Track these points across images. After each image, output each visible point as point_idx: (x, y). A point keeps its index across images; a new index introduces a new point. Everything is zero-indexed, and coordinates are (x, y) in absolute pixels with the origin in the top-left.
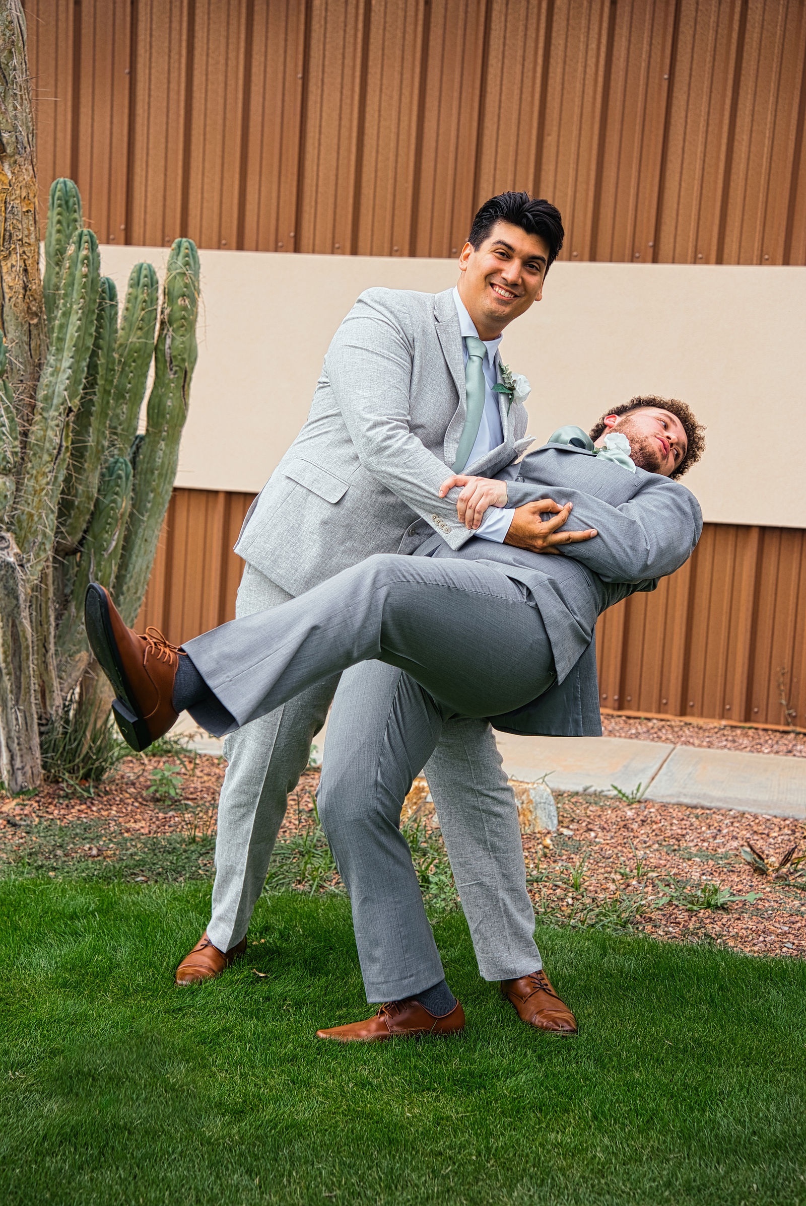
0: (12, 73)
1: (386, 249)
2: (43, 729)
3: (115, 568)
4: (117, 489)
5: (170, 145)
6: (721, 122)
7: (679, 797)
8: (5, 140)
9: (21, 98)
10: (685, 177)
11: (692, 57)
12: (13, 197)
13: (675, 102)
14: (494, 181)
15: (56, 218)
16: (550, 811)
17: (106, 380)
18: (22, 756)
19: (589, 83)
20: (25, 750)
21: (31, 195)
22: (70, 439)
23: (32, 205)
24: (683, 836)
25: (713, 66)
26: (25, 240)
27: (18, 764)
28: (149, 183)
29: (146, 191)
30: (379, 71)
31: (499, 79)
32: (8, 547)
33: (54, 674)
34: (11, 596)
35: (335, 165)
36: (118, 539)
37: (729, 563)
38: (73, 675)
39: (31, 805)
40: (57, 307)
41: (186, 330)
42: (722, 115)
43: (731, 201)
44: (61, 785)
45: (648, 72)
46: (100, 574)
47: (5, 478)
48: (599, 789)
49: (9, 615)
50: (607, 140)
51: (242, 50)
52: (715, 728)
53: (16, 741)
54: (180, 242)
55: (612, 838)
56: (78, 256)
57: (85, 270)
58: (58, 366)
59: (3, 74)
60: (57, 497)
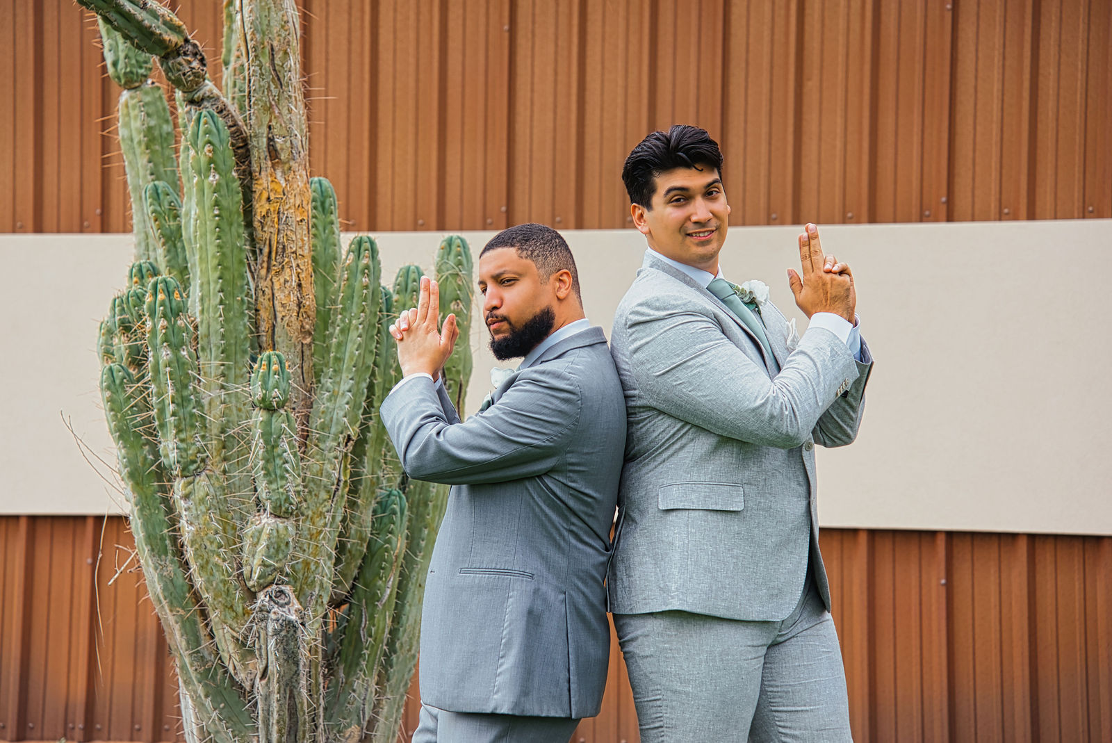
0: (287, 74)
1: (618, 220)
3: (389, 621)
4: (392, 526)
5: (353, 114)
6: (1021, 55)
8: (278, 147)
9: (296, 99)
10: (980, 120)
12: (287, 207)
13: (961, 34)
19: (855, 19)
21: (305, 203)
22: (348, 471)
23: (306, 213)
26: (299, 252)
32: (287, 604)
34: (291, 661)
36: (393, 584)
40: (333, 323)
42: (1021, 46)
45: (927, 3)
46: (373, 629)
47: (286, 523)
49: (287, 685)
54: (451, 240)
56: (357, 266)
57: (365, 280)
58: (336, 389)
59: (278, 76)
60: (334, 540)
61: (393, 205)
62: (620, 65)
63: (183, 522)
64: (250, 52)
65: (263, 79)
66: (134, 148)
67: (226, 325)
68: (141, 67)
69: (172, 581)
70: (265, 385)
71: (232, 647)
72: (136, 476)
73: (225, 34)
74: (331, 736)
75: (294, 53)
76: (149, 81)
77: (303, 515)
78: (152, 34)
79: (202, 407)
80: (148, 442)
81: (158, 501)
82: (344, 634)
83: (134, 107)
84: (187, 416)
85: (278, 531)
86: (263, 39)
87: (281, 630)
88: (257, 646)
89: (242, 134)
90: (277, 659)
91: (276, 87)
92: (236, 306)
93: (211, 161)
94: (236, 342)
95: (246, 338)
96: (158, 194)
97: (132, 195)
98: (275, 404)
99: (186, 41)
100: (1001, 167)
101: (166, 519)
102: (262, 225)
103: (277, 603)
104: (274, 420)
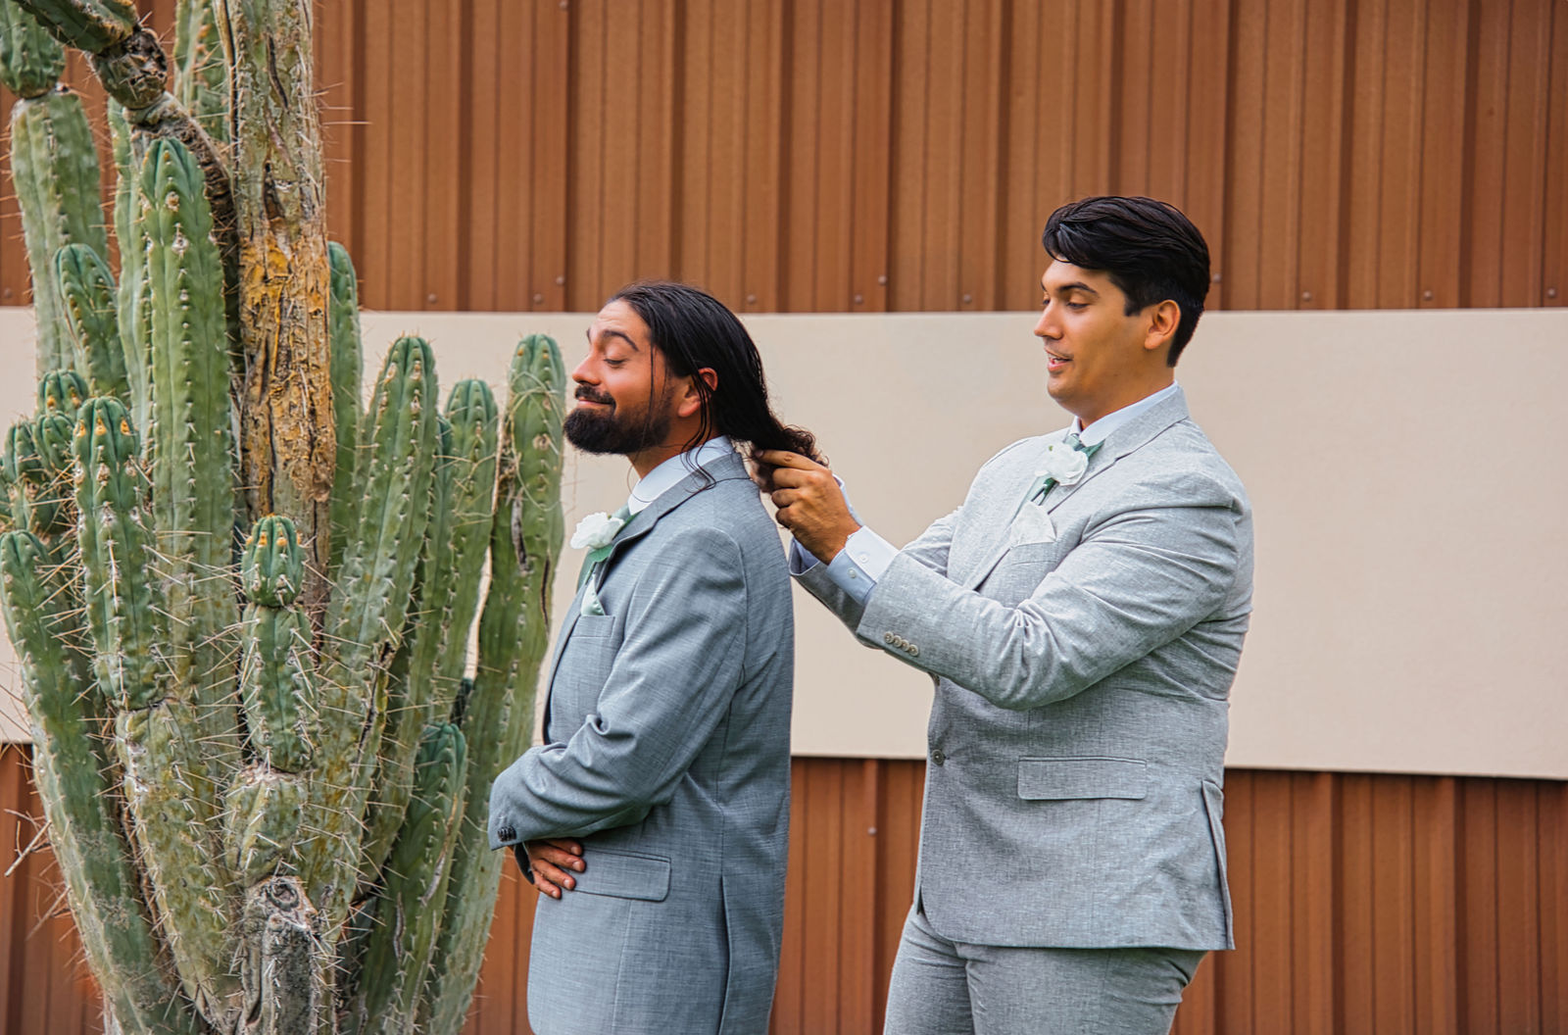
0: (296, 86)
3: (436, 925)
4: (445, 780)
8: (281, 197)
9: (308, 125)
12: (294, 291)
13: (1244, 32)
17: (435, 591)
21: (321, 285)
22: (385, 699)
23: (322, 301)
26: (313, 361)
32: (295, 905)
34: (297, 993)
35: (633, 156)
36: (444, 869)
40: (363, 472)
41: (547, 491)
42: (1330, 52)
43: (1355, 199)
46: (414, 938)
47: (294, 781)
56: (403, 385)
57: (415, 406)
58: (369, 573)
59: (280, 87)
60: (363, 804)
61: (389, 271)
62: (738, 63)
63: (130, 779)
64: (237, 50)
65: (257, 92)
66: (36, 191)
67: (197, 475)
68: (47, 65)
70: (264, 570)
71: (201, 972)
72: (52, 706)
73: (178, 15)
75: (305, 53)
76: (59, 86)
77: (314, 766)
78: (87, 17)
79: (162, 600)
80: (72, 654)
81: (87, 745)
82: (368, 945)
83: (36, 126)
84: (140, 616)
85: (281, 794)
86: (257, 29)
87: (284, 947)
88: (244, 971)
89: (221, 175)
90: (277, 991)
91: (278, 105)
92: (214, 443)
93: (176, 218)
94: (213, 500)
95: (228, 494)
96: (77, 264)
98: (280, 597)
99: (136, 29)
100: (1300, 231)
101: (99, 773)
102: (255, 318)
103: (278, 905)
104: (278, 623)
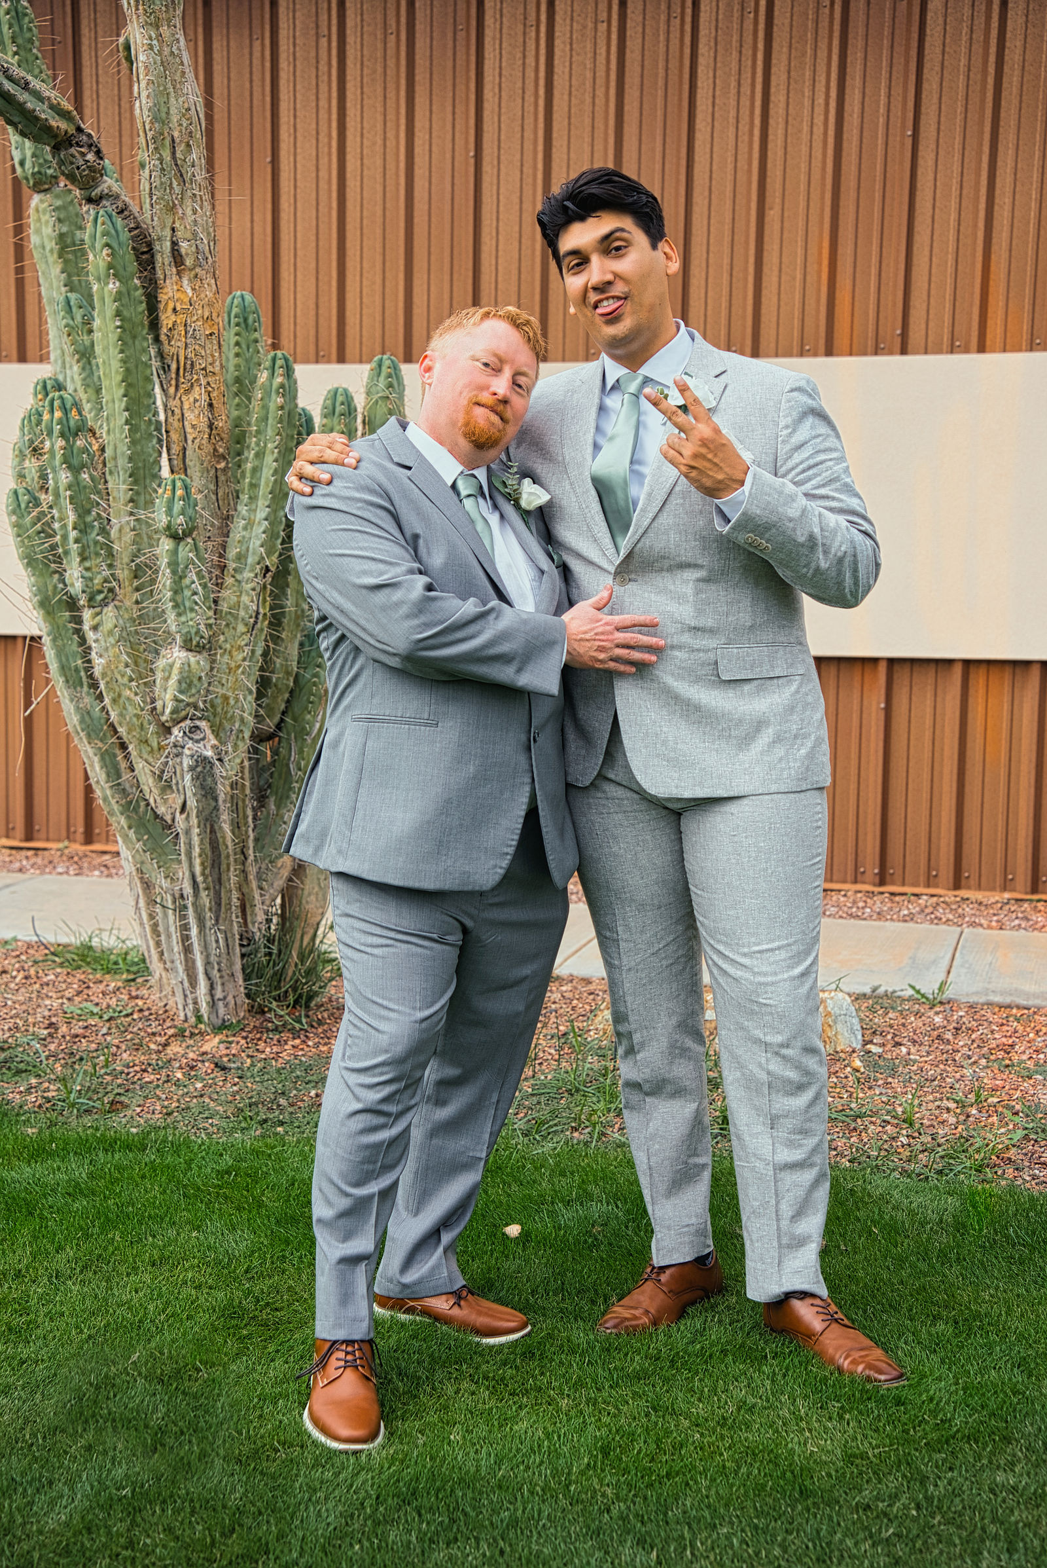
0: (190, 170)
1: (582, 352)
2: (244, 950)
5: (321, 244)
6: (978, 183)
7: (987, 995)
8: (183, 251)
9: (201, 199)
10: (935, 251)
11: (940, 108)
12: (194, 319)
13: (921, 162)
14: (707, 267)
15: (234, 339)
16: (852, 1024)
18: (223, 984)
20: (226, 977)
21: (215, 315)
22: (267, 604)
23: (216, 327)
24: (1012, 1046)
25: (966, 117)
26: (210, 368)
27: (219, 994)
28: (299, 288)
29: (295, 299)
30: (565, 143)
31: (708, 146)
32: (203, 739)
33: (254, 884)
34: (209, 797)
35: (517, 256)
37: (1006, 707)
38: (275, 885)
39: (238, 1043)
40: (248, 447)
42: (978, 175)
43: (992, 276)
44: (268, 1015)
45: (887, 129)
46: (303, 763)
47: (199, 657)
48: (890, 990)
49: (207, 820)
50: (841, 211)
51: (403, 128)
52: (997, 902)
53: (216, 967)
54: (381, 360)
55: (928, 1053)
56: (272, 385)
57: (280, 400)
58: (252, 517)
59: (180, 171)
60: (255, 675)
63: (93, 654)
64: (149, 143)
65: (165, 175)
66: (46, 257)
67: (131, 447)
69: (88, 713)
70: (169, 511)
71: (151, 781)
72: (45, 605)
74: (264, 866)
75: (198, 146)
76: (62, 184)
77: (221, 648)
78: (37, 118)
79: (108, 534)
81: (71, 632)
82: (274, 767)
83: (45, 211)
84: (91, 544)
85: (189, 666)
86: (162, 128)
87: (197, 766)
88: (174, 781)
89: (144, 237)
90: (194, 795)
91: (179, 185)
92: (143, 426)
93: (110, 266)
94: (144, 466)
95: (155, 462)
96: (70, 307)
97: (47, 308)
98: (181, 532)
99: (79, 130)
101: (79, 650)
102: (169, 339)
103: (191, 739)
104: (180, 549)
